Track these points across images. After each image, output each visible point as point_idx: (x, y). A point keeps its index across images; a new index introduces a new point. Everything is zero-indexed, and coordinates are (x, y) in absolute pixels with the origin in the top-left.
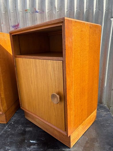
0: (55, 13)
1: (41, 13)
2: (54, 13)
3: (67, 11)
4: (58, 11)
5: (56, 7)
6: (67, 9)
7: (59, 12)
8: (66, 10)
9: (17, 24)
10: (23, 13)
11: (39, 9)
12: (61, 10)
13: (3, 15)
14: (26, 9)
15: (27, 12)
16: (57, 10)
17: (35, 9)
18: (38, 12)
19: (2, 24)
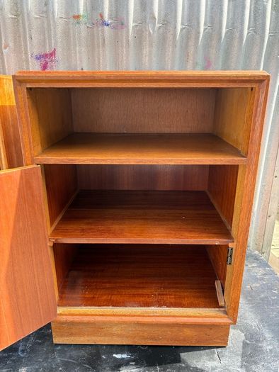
0: (153, 30)
1: (115, 28)
2: (151, 31)
3: (182, 30)
4: (159, 28)
5: (157, 17)
6: (182, 24)
7: (161, 30)
8: (179, 27)
9: (48, 51)
10: (67, 23)
11: (110, 17)
12: (166, 24)
13: (9, 23)
14: (76, 14)
15: (78, 23)
16: (157, 25)
17: (102, 16)
18: (108, 25)
19: (5, 48)
